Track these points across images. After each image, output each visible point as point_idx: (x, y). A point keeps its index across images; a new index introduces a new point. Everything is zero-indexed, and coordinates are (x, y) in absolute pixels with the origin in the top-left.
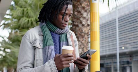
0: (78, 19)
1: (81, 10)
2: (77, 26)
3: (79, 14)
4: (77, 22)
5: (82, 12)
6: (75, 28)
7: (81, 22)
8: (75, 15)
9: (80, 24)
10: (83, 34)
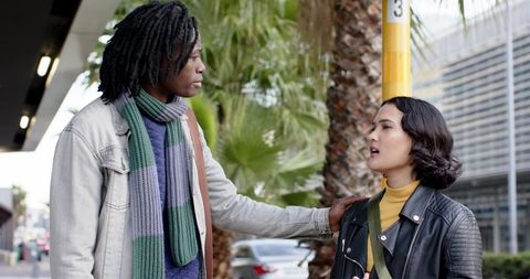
0: (355, 58)
1: (365, 28)
2: (352, 82)
3: (360, 40)
4: (352, 70)
5: (367, 36)
6: (346, 88)
7: (364, 71)
8: (344, 44)
9: (361, 76)
10: (369, 110)
